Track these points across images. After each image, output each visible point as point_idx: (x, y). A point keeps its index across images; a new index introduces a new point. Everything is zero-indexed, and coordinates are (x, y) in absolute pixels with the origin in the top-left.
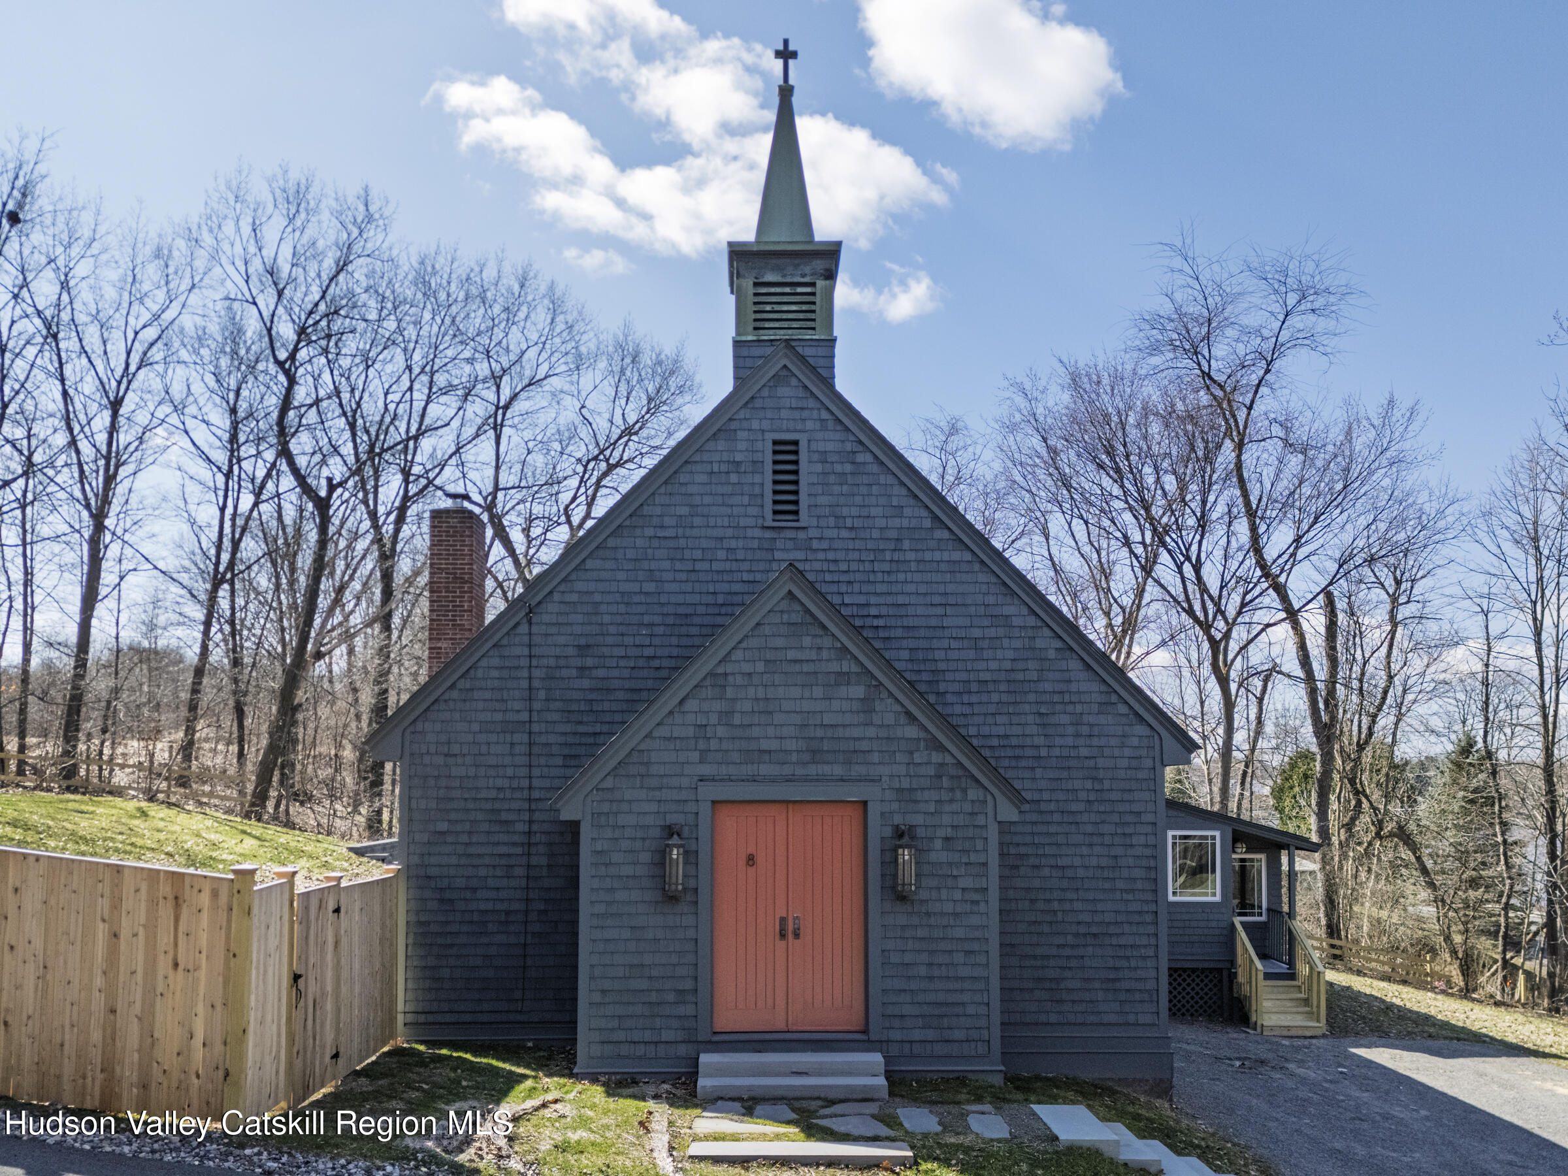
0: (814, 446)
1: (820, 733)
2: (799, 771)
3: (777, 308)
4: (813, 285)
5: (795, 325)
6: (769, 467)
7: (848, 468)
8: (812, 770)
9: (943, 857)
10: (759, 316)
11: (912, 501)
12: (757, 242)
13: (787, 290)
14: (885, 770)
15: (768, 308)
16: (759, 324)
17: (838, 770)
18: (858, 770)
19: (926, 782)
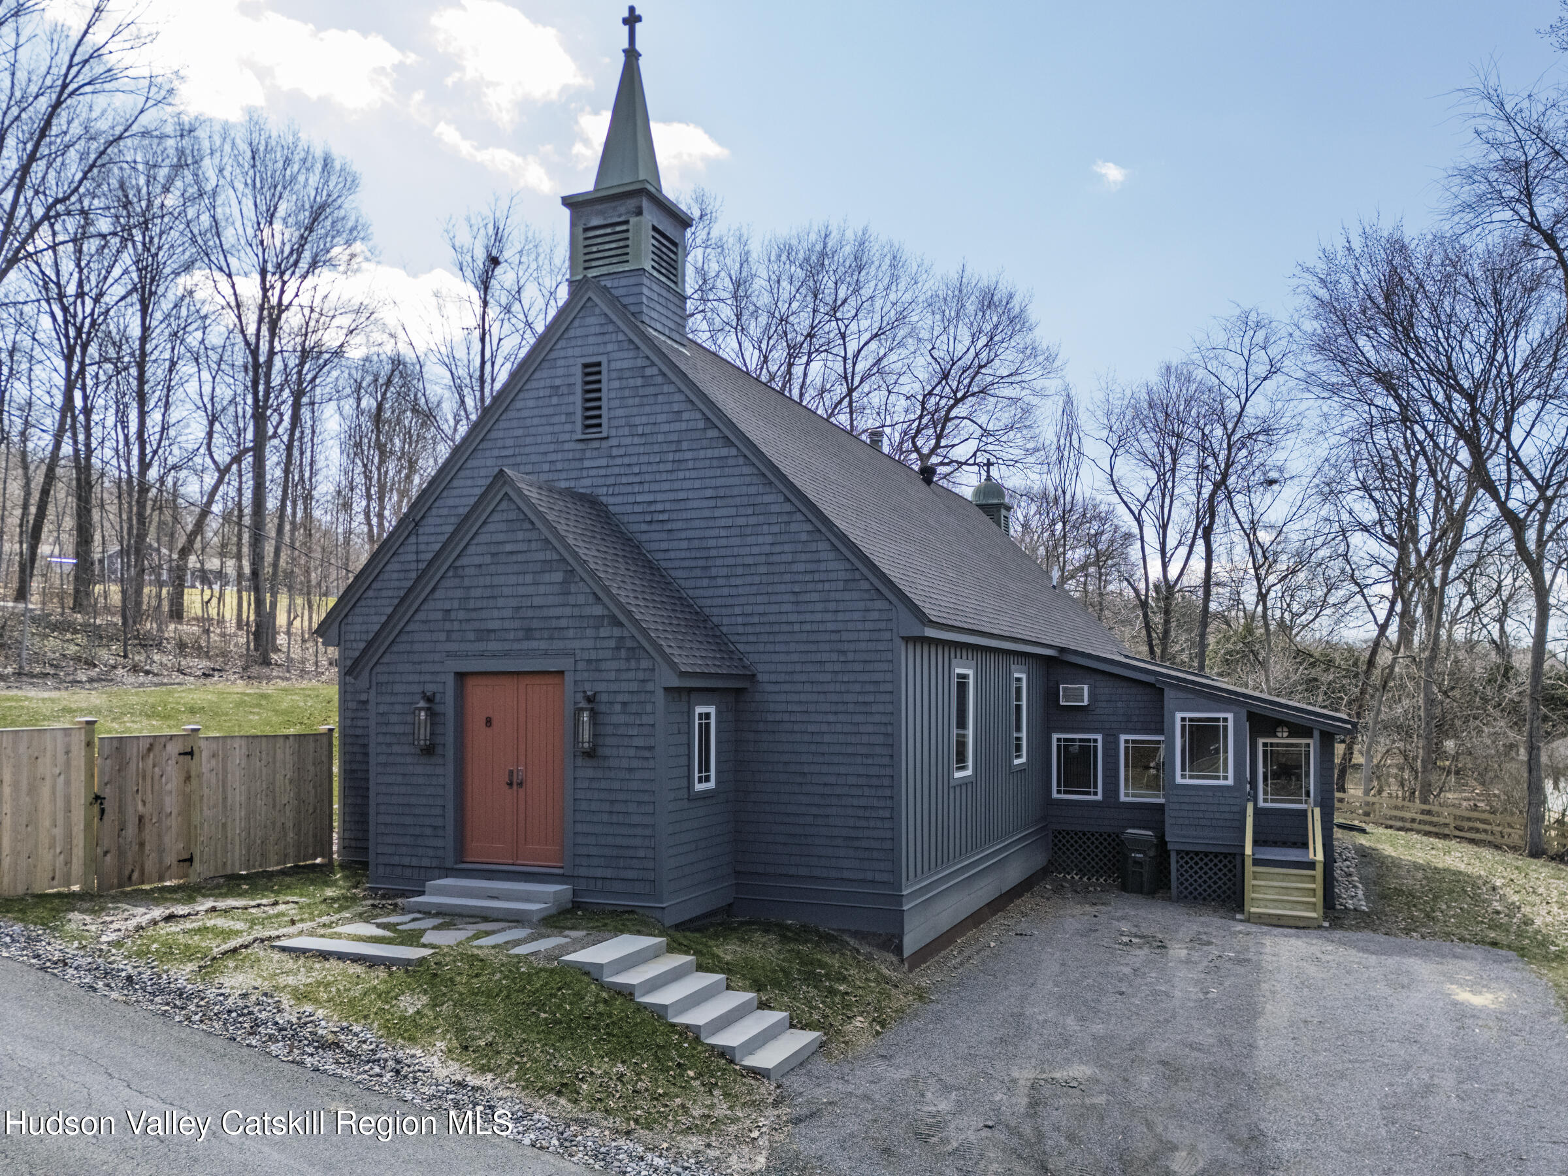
0: (613, 366)
1: (530, 613)
2: (516, 646)
3: (601, 247)
4: (626, 222)
5: (614, 260)
6: (578, 389)
7: (639, 382)
8: (525, 645)
9: (621, 719)
10: (588, 257)
11: (690, 407)
12: (596, 190)
13: (609, 230)
14: (577, 644)
15: (594, 249)
16: (587, 265)
17: (543, 645)
18: (558, 645)
19: (608, 654)
